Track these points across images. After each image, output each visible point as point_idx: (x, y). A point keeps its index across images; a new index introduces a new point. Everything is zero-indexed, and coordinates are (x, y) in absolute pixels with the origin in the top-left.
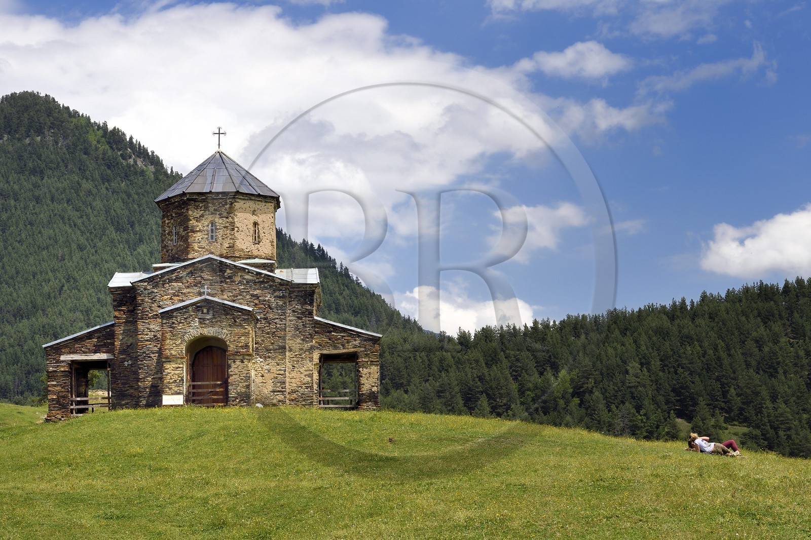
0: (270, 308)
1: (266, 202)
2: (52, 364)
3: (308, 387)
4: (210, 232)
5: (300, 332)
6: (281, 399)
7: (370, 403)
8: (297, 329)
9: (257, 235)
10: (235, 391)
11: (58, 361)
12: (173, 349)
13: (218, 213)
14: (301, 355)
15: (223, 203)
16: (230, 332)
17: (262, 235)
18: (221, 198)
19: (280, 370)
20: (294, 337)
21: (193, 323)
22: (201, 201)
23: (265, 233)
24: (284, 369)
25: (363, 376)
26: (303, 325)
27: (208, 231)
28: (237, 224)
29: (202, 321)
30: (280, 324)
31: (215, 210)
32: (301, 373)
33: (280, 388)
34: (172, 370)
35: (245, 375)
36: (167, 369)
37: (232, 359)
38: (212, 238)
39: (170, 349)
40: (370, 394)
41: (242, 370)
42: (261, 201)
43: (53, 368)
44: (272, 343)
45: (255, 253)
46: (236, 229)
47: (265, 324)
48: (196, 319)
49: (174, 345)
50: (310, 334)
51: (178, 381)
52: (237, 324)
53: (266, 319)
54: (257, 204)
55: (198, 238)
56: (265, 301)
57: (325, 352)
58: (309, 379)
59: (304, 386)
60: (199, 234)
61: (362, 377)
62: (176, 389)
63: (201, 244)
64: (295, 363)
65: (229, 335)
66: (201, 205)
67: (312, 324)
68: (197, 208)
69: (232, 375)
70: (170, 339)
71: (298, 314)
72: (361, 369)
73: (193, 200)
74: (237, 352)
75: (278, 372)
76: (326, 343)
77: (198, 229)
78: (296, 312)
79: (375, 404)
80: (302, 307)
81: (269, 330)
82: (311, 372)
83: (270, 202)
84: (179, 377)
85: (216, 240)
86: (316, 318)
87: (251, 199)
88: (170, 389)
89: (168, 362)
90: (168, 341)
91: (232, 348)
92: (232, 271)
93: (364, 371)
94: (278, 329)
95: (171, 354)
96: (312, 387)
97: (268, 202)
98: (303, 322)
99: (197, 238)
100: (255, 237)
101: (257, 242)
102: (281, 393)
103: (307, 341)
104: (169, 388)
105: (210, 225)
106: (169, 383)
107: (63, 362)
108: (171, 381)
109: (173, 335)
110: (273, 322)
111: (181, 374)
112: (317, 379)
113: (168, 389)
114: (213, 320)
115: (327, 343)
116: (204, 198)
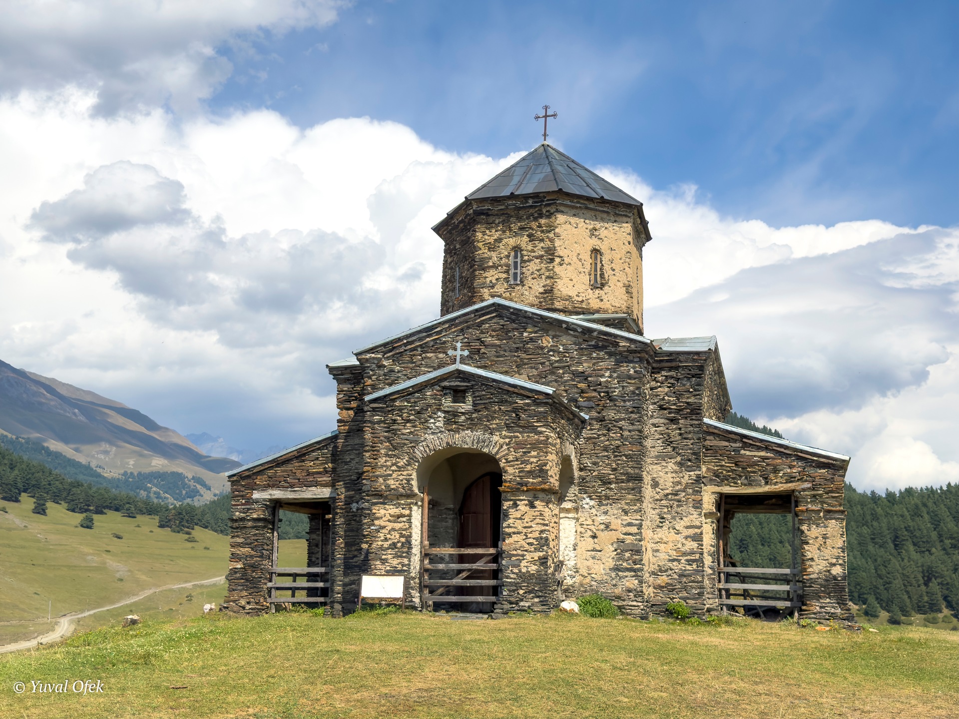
0: (611, 399)
2: (238, 505)
3: (694, 561)
4: (512, 267)
5: (674, 448)
6: (632, 586)
7: (828, 600)
8: (668, 442)
9: (599, 273)
10: (516, 570)
11: (250, 501)
12: (391, 475)
13: (526, 233)
14: (676, 495)
15: (536, 215)
16: (507, 440)
17: (608, 273)
18: (531, 207)
19: (630, 524)
20: (662, 458)
21: (432, 421)
22: (497, 215)
23: (614, 270)
24: (637, 522)
25: (810, 542)
26: (681, 434)
27: (508, 266)
28: (560, 252)
29: (452, 417)
30: (630, 431)
31: (521, 228)
32: (678, 533)
33: (630, 561)
34: (389, 521)
35: (537, 535)
36: (378, 518)
37: (511, 500)
38: (515, 279)
39: (386, 477)
40: (826, 581)
41: (530, 524)
42: (607, 213)
43: (240, 512)
44: (614, 470)
45: (593, 305)
46: (557, 260)
47: (599, 430)
48: (439, 413)
49: (394, 468)
50: (694, 454)
51: (399, 545)
52: (522, 423)
53: (601, 421)
55: (490, 279)
56: (600, 385)
57: (727, 489)
58: (694, 545)
59: (683, 559)
60: (492, 272)
61: (807, 543)
62: (395, 562)
63: (495, 290)
64: (666, 510)
65: (505, 447)
66: (497, 221)
67: (698, 433)
68: (490, 225)
69: (510, 535)
70: (387, 455)
71: (670, 413)
72: (804, 528)
73: (483, 214)
74: (521, 484)
75: (625, 530)
76: (729, 471)
77: (491, 264)
78: (665, 409)
79: (838, 603)
80: (678, 399)
81: (607, 443)
82: (698, 531)
83: (626, 216)
84: (402, 536)
85: (522, 282)
86: (706, 420)
87: (587, 208)
88: (384, 561)
89: (381, 503)
90: (382, 461)
91: (511, 473)
92: (536, 329)
93: (812, 532)
94: (626, 439)
95: (388, 486)
96: (701, 561)
97: (621, 215)
98: (680, 429)
99: (488, 280)
100: (596, 275)
101: (599, 286)
102: (633, 574)
103: (688, 466)
104: (381, 559)
105: (513, 254)
106: (381, 548)
107: (257, 501)
108: (386, 545)
109: (393, 447)
110: (615, 426)
111: (406, 530)
112: (711, 546)
113: (378, 562)
114: (474, 415)
115: (732, 471)
116: (503, 207)
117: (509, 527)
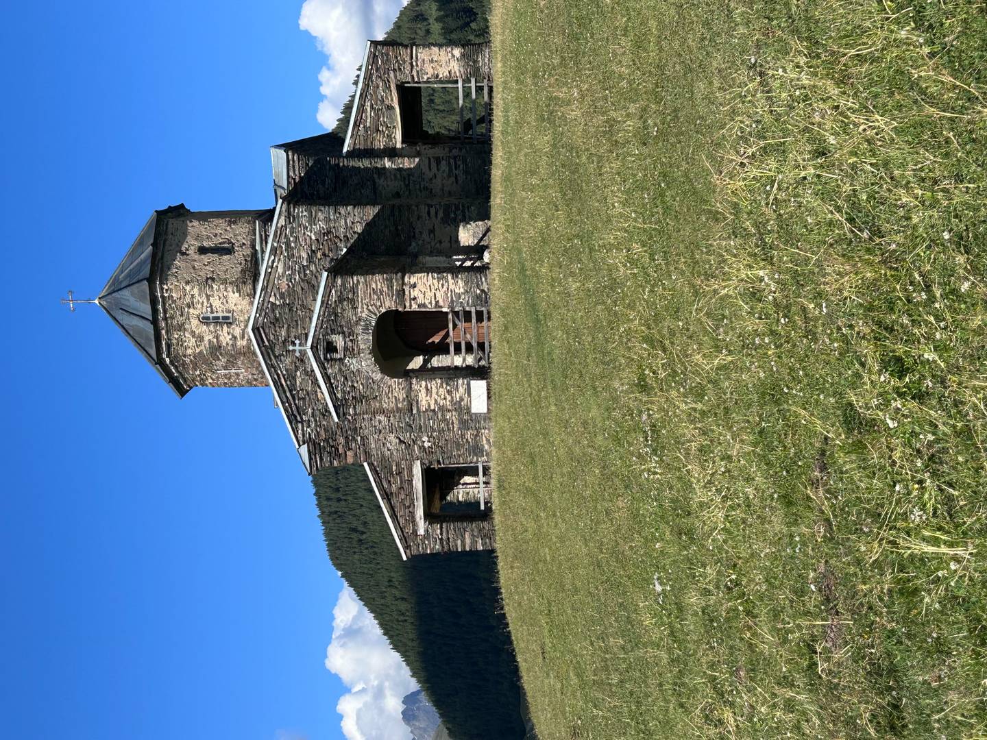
0: (329, 232)
1: (166, 233)
2: (430, 547)
3: (456, 163)
4: (217, 322)
7: (480, 60)
10: (463, 297)
11: (427, 537)
12: (396, 397)
13: (186, 309)
14: (404, 178)
15: (170, 302)
16: (365, 307)
17: (219, 239)
18: (163, 306)
19: (429, 213)
22: (170, 337)
23: (216, 234)
25: (436, 73)
27: (216, 326)
29: (350, 351)
31: (182, 315)
32: (435, 176)
34: (431, 397)
36: (429, 406)
37: (410, 303)
40: (465, 61)
41: (428, 287)
42: (165, 240)
45: (248, 251)
48: (346, 361)
49: (390, 395)
51: (448, 388)
52: (351, 296)
54: (171, 248)
55: (228, 340)
56: (318, 240)
58: (444, 162)
59: (455, 172)
60: (222, 339)
61: (437, 75)
62: (462, 391)
65: (371, 308)
66: (177, 336)
68: (180, 342)
69: (437, 303)
70: (380, 402)
71: (339, 184)
72: (426, 77)
73: (169, 349)
74: (398, 295)
75: (433, 218)
76: (384, 136)
77: (215, 340)
78: (336, 187)
79: (481, 52)
80: (326, 178)
82: (432, 160)
83: (167, 225)
84: (441, 387)
85: (230, 312)
87: (162, 258)
88: (462, 399)
89: (417, 404)
90: (385, 406)
91: (390, 304)
92: (273, 293)
93: (429, 72)
94: (362, 218)
95: (404, 399)
96: (455, 158)
97: (167, 229)
99: (229, 342)
100: (222, 249)
101: (231, 246)
104: (460, 402)
106: (451, 401)
107: (427, 531)
108: (449, 398)
109: (373, 397)
112: (443, 149)
113: (462, 403)
114: (346, 334)
115: (383, 133)
116: (164, 331)
117: (431, 303)
